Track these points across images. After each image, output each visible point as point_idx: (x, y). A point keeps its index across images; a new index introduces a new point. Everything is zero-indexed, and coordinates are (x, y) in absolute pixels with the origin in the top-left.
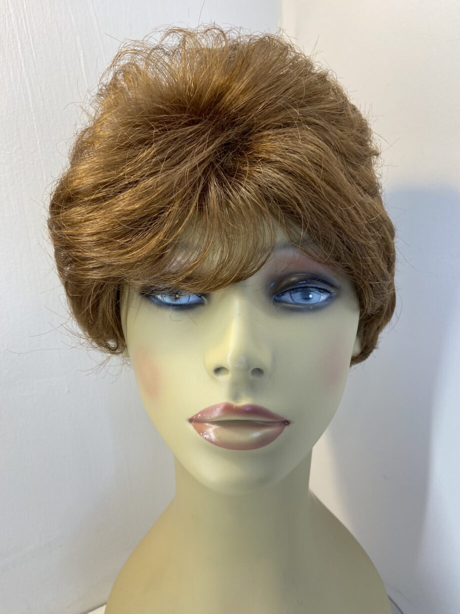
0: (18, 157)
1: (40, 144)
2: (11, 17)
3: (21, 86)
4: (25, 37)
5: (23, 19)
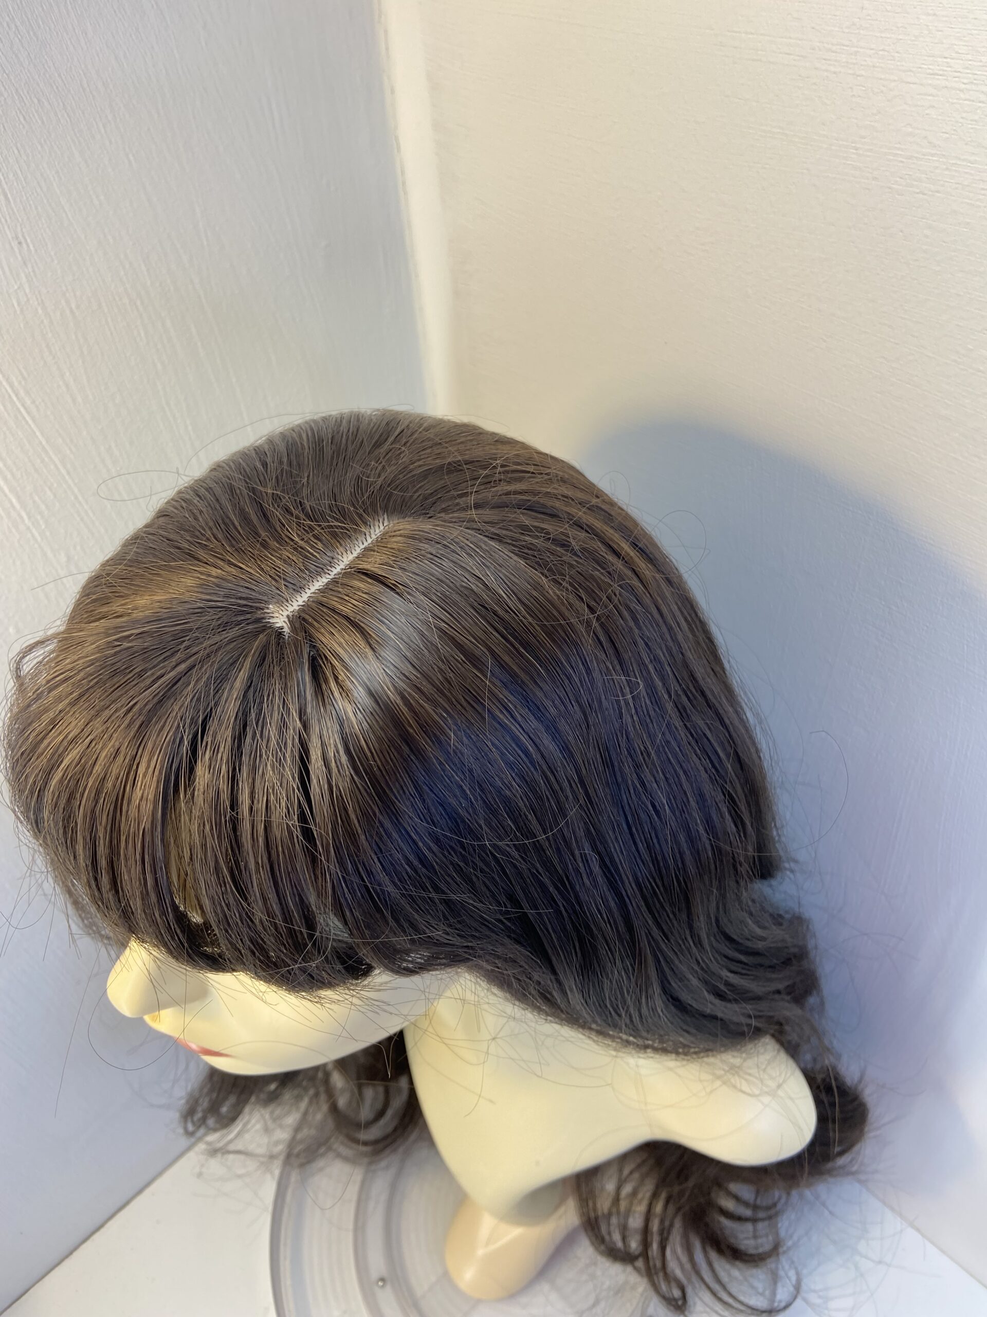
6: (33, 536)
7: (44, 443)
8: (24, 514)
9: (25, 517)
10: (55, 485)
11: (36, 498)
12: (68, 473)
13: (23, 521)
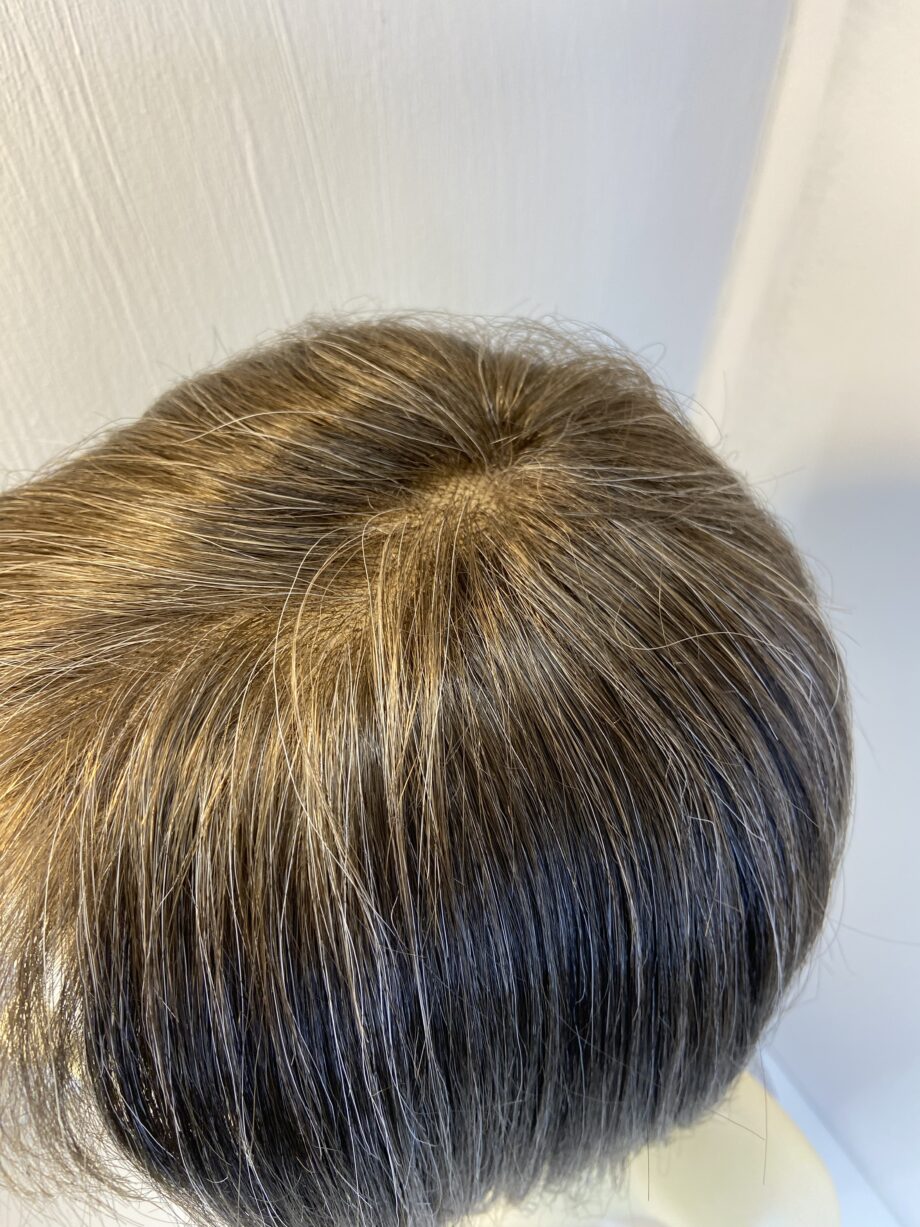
2: (40, 91)
4: (89, 140)
5: (77, 89)
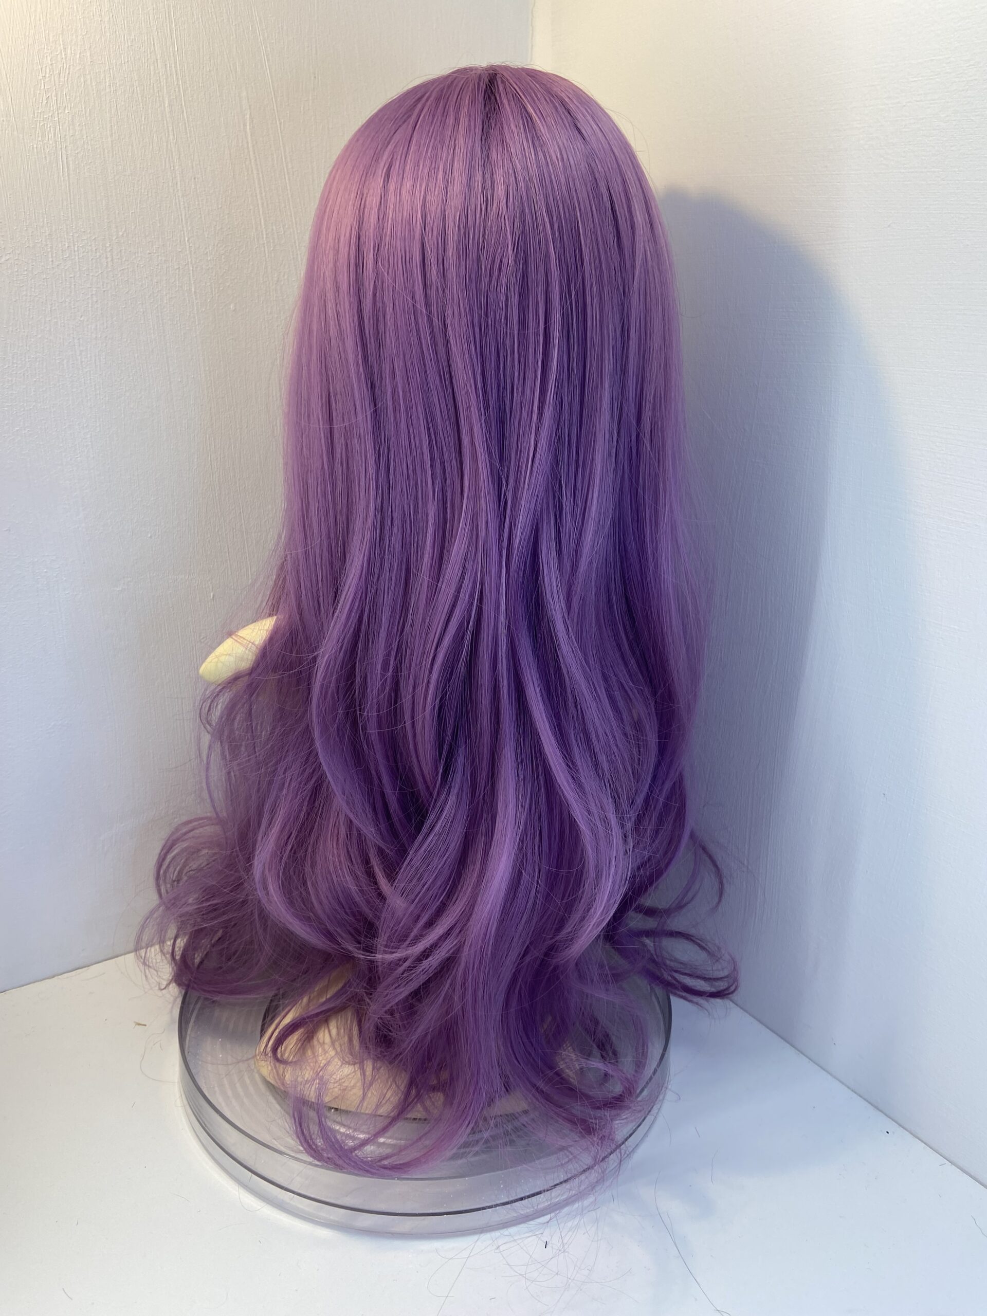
0: (160, 258)
1: (188, 241)
3: (167, 159)
6: (264, 251)
7: (290, 196)
8: (264, 233)
9: (265, 236)
10: (287, 226)
11: (274, 227)
12: (296, 224)
13: (263, 238)
